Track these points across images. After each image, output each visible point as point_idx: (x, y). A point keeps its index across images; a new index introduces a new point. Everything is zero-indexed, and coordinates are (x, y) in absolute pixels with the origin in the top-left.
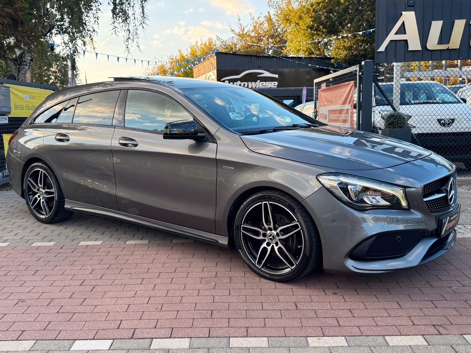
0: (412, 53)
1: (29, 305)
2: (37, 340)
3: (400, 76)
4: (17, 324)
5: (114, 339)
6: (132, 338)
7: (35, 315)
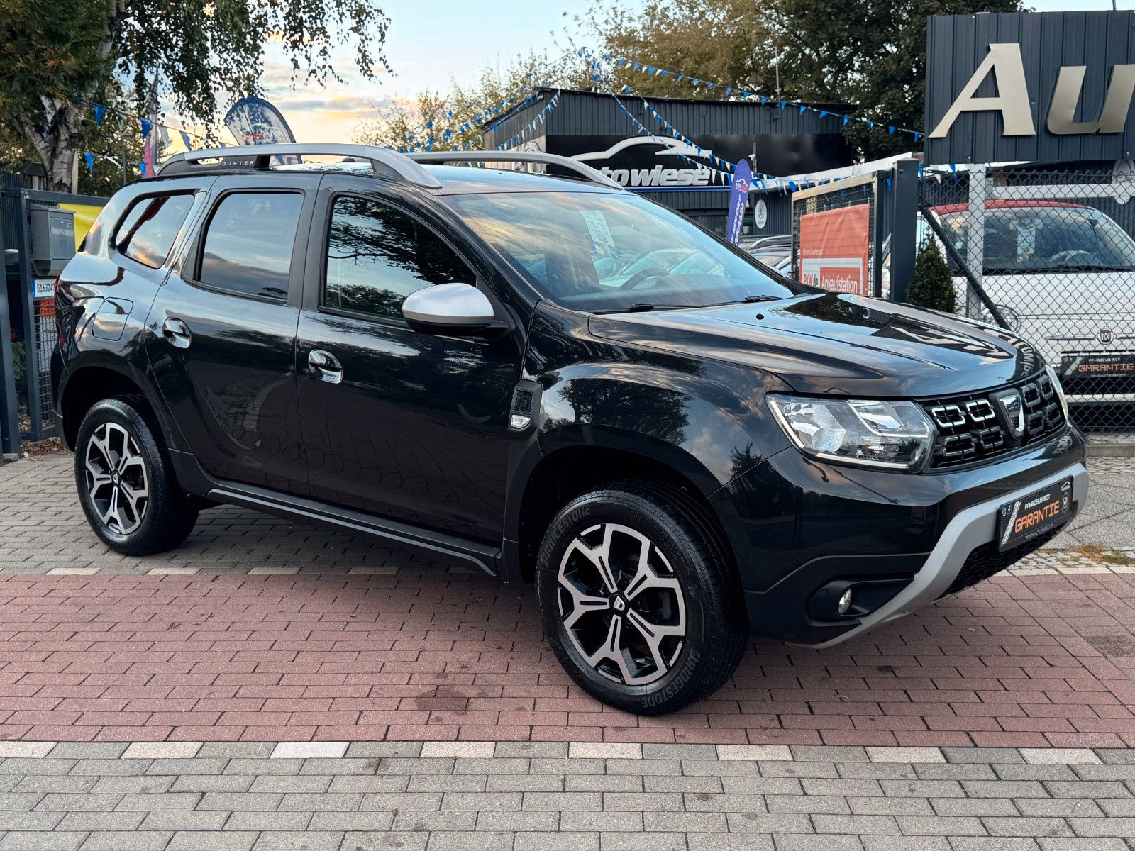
0: (1013, 141)
1: (174, 684)
2: (204, 742)
3: (983, 195)
4: (156, 717)
5: (351, 742)
6: (384, 740)
7: (191, 700)
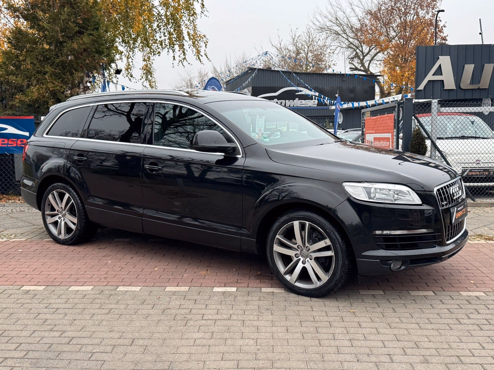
0: (447, 91)
2: (190, 287)
3: (436, 111)
4: (171, 280)
5: (237, 287)
